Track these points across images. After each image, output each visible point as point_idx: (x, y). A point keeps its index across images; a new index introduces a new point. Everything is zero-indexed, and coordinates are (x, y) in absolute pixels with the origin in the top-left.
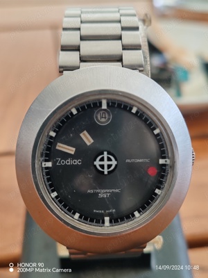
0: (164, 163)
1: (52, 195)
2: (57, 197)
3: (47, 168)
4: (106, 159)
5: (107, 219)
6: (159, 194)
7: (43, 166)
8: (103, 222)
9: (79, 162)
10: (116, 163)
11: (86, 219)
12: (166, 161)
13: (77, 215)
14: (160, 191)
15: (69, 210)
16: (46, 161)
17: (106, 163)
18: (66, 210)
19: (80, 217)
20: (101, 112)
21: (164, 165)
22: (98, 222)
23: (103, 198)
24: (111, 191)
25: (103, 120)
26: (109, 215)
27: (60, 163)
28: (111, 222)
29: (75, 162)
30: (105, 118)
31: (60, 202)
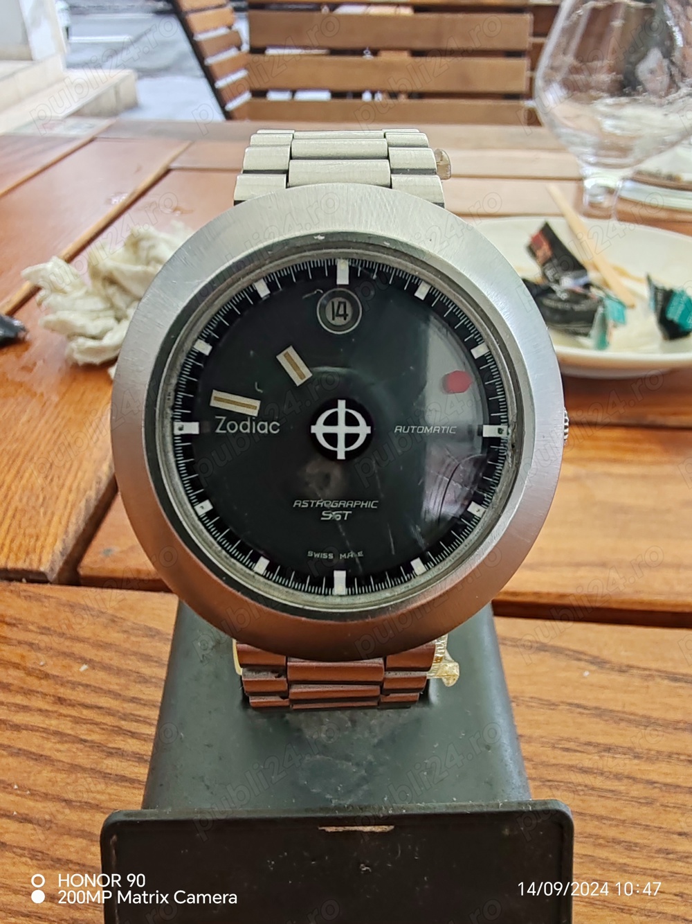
0: (496, 435)
1: (198, 508)
2: (210, 515)
3: (186, 437)
4: (342, 418)
5: (340, 576)
6: (478, 514)
7: (177, 432)
8: (330, 584)
9: (275, 428)
10: (368, 430)
11: (284, 574)
12: (500, 431)
13: (262, 564)
14: (482, 509)
15: (243, 549)
16: (186, 418)
17: (341, 430)
18: (232, 550)
19: (270, 568)
20: (336, 300)
21: (496, 441)
22: (316, 583)
23: (333, 520)
24: (354, 504)
25: (339, 321)
26: (346, 566)
27: (224, 428)
28: (349, 583)
29: (262, 428)
30: (345, 316)
31: (220, 527)
